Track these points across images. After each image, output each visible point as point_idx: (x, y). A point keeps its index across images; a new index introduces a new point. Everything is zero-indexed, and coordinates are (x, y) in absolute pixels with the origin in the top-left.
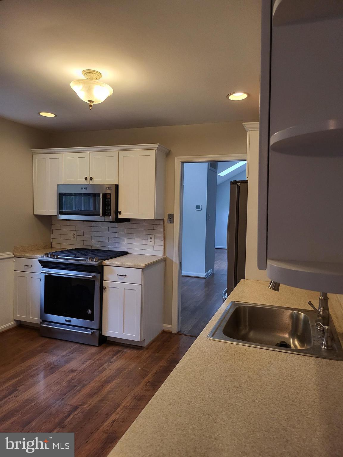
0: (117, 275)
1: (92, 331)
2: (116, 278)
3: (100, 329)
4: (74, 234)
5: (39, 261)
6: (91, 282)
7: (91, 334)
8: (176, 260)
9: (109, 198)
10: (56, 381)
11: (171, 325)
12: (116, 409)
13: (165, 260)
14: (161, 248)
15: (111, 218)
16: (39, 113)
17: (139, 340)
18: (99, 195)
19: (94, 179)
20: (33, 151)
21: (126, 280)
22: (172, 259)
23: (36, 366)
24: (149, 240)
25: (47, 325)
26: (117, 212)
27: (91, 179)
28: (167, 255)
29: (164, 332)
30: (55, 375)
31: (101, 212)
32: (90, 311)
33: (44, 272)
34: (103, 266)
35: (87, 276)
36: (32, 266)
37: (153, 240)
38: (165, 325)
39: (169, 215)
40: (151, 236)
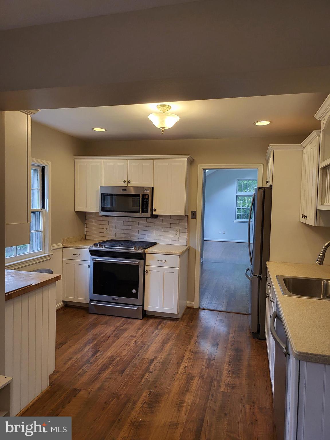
0: (158, 261)
1: (137, 307)
2: (157, 264)
3: (143, 305)
4: (107, 228)
5: (90, 251)
6: (136, 267)
7: (137, 309)
8: (198, 249)
9: (147, 199)
10: (125, 344)
11: (194, 302)
12: (182, 360)
13: (189, 249)
14: (185, 239)
15: (148, 215)
16: (93, 129)
17: (177, 313)
18: (139, 196)
19: (132, 182)
20: (75, 158)
21: (165, 264)
22: (194, 247)
23: (101, 334)
24: (175, 232)
25: (96, 303)
26: (152, 210)
27: (129, 182)
28: (191, 245)
29: (188, 308)
30: (121, 340)
31: (141, 210)
32: (134, 291)
33: (95, 259)
34: (145, 253)
35: (134, 262)
36: (80, 255)
37: (178, 233)
38: (188, 302)
39: (192, 212)
40: (177, 229)
